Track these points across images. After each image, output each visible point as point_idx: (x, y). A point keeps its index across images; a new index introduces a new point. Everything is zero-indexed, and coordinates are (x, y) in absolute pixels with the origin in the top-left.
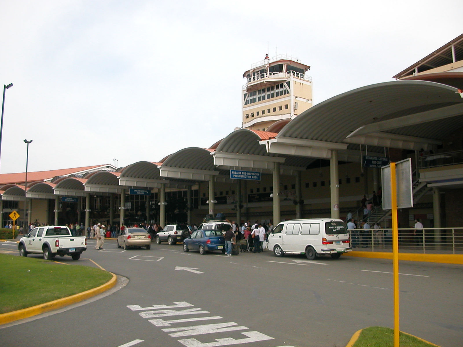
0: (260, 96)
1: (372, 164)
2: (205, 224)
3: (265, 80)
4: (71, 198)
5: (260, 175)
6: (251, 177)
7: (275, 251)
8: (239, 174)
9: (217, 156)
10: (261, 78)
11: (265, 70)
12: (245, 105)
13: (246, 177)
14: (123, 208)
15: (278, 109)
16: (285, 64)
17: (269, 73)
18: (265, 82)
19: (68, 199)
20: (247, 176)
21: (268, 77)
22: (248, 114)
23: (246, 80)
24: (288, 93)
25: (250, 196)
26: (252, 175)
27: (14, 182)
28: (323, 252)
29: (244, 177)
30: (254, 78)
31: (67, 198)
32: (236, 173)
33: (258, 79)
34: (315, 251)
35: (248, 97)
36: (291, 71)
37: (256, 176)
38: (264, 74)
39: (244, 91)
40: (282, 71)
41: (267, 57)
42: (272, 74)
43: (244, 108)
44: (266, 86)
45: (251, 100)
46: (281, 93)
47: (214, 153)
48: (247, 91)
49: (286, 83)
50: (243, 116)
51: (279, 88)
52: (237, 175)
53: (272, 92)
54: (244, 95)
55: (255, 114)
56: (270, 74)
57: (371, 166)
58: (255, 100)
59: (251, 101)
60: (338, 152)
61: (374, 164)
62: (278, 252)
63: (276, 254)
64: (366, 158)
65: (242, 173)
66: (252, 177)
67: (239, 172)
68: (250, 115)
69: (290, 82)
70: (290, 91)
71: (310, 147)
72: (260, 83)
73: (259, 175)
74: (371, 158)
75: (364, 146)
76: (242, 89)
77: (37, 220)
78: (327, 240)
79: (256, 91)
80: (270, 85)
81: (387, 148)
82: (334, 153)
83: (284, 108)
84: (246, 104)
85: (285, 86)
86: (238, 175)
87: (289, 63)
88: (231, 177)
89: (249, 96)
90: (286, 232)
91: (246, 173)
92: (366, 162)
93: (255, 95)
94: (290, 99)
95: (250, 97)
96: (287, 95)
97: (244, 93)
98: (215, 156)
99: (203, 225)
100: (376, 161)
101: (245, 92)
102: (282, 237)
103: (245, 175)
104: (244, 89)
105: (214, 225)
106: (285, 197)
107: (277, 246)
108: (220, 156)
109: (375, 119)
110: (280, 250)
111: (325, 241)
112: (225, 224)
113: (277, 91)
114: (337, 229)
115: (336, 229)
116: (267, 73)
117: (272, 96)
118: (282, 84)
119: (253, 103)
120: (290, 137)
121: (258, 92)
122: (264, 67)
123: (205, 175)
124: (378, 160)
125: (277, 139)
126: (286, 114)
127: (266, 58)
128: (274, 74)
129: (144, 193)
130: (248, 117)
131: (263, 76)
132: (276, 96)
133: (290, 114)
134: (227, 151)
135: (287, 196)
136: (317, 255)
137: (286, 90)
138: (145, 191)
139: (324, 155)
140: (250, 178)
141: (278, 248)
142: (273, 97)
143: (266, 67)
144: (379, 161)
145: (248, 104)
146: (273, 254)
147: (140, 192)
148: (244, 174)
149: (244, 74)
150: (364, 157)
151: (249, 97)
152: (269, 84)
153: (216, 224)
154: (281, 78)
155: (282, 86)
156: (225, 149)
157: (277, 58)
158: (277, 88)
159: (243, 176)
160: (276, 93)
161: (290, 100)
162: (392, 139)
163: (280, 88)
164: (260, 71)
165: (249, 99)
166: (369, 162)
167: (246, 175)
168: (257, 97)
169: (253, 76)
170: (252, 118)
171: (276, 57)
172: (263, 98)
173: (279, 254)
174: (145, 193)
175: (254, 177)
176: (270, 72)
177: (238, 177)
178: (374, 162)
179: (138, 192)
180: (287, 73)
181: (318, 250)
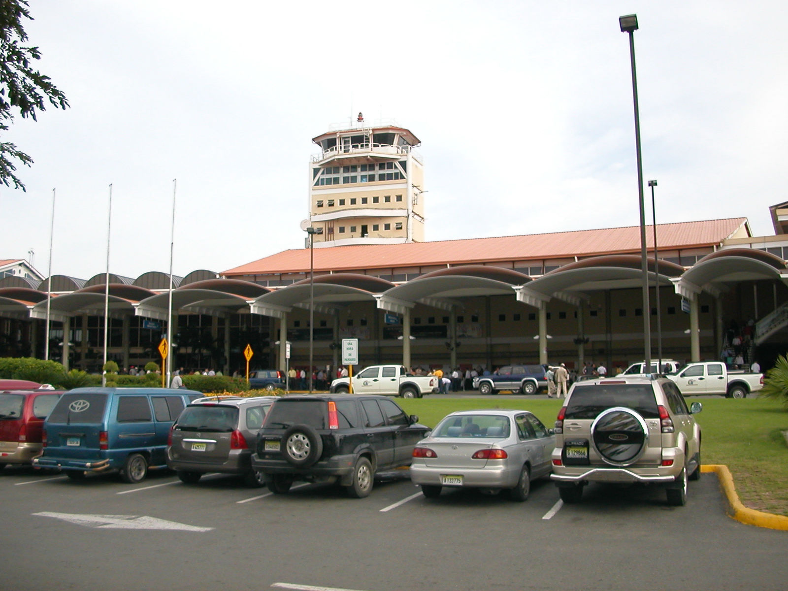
0: (346, 175)
3: (370, 153)
11: (365, 138)
12: (315, 185)
15: (382, 200)
16: (397, 134)
18: (369, 157)
21: (373, 150)
22: (322, 201)
24: (403, 177)
40: (392, 144)
41: (360, 119)
43: (313, 190)
44: (359, 161)
45: (328, 179)
46: (390, 177)
48: (321, 166)
49: (399, 162)
50: (311, 202)
51: (385, 169)
53: (371, 173)
54: (313, 170)
55: (337, 203)
56: (376, 146)
58: (336, 181)
59: (329, 181)
68: (326, 203)
69: (407, 162)
70: (407, 176)
79: (339, 168)
80: (370, 161)
83: (393, 199)
84: (319, 185)
85: (396, 167)
87: (405, 133)
89: (325, 173)
93: (337, 172)
94: (407, 188)
96: (400, 181)
97: (314, 167)
101: (317, 166)
104: (312, 161)
113: (382, 172)
117: (372, 178)
118: (392, 163)
119: (332, 185)
121: (342, 169)
126: (399, 209)
128: (382, 146)
130: (320, 205)
132: (380, 180)
133: (405, 209)
137: (398, 173)
142: (374, 180)
143: (368, 133)
149: (316, 137)
151: (325, 175)
154: (392, 155)
155: (390, 166)
157: (381, 123)
158: (382, 167)
160: (380, 175)
161: (407, 191)
163: (387, 169)
164: (352, 137)
165: (323, 177)
168: (341, 175)
169: (340, 143)
170: (331, 207)
172: (354, 179)
176: (374, 142)
180: (400, 148)
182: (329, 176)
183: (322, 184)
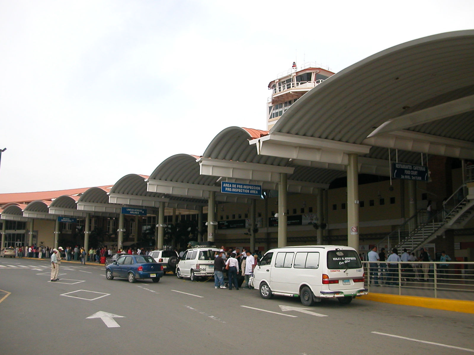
0: (286, 108)
1: (405, 175)
2: (190, 250)
3: (292, 90)
4: (68, 218)
5: (261, 189)
6: (248, 191)
7: (261, 291)
8: (233, 187)
9: (203, 164)
10: (288, 88)
11: (292, 79)
12: (270, 119)
13: (242, 192)
14: (121, 230)
16: (314, 73)
17: (295, 82)
18: (291, 93)
19: (65, 220)
20: (243, 190)
21: (295, 87)
23: (272, 91)
25: (271, 219)
26: (251, 188)
27: (22, 201)
28: (322, 296)
29: (240, 190)
30: (280, 88)
31: (64, 218)
32: (229, 185)
33: (284, 90)
34: (312, 292)
35: (274, 110)
36: (320, 80)
37: (256, 190)
38: (290, 84)
39: (269, 103)
40: (311, 81)
41: (294, 65)
42: (299, 83)
43: (269, 122)
44: (293, 97)
45: (277, 113)
47: (200, 160)
48: (272, 104)
52: (230, 189)
54: (269, 108)
56: (298, 84)
57: (403, 177)
58: (281, 113)
59: (277, 115)
60: (358, 156)
61: (408, 175)
62: (265, 291)
63: (263, 294)
64: (397, 166)
65: (236, 186)
66: (251, 192)
67: (233, 185)
71: (319, 149)
72: (286, 94)
73: (259, 188)
74: (403, 167)
75: (393, 151)
76: (267, 102)
77: (42, 243)
78: (329, 278)
79: (282, 104)
80: (297, 96)
81: (424, 154)
82: (352, 158)
84: (272, 118)
86: (232, 189)
87: (318, 71)
88: (222, 191)
90: (276, 264)
91: (243, 186)
92: (396, 171)
93: (281, 107)
95: (276, 109)
97: (269, 106)
98: (202, 164)
99: (188, 251)
100: (410, 170)
101: (271, 105)
102: (270, 271)
103: (241, 189)
104: (269, 102)
105: (199, 252)
106: (310, 221)
107: (263, 283)
108: (207, 164)
109: (407, 109)
110: (268, 289)
111: (326, 280)
112: (212, 250)
114: (346, 262)
115: (344, 261)
116: (294, 82)
119: (279, 117)
120: (288, 133)
121: (284, 104)
122: (290, 76)
123: (203, 191)
124: (413, 170)
125: (270, 135)
127: (293, 67)
128: (301, 84)
129: (138, 213)
131: (290, 86)
134: (217, 158)
135: (312, 220)
136: (314, 299)
138: (140, 211)
139: (339, 160)
140: (247, 193)
141: (266, 286)
143: (293, 76)
144: (415, 170)
145: (273, 118)
146: (259, 294)
147: (134, 211)
148: (239, 187)
149: (269, 85)
150: (394, 165)
152: (296, 94)
153: (201, 251)
154: (309, 88)
156: (214, 155)
157: (305, 67)
159: (238, 189)
162: (431, 143)
164: (286, 80)
165: (274, 112)
166: (401, 172)
167: (243, 188)
168: (283, 109)
169: (279, 86)
171: (304, 65)
173: (266, 294)
174: (140, 212)
175: (254, 192)
176: (297, 81)
177: (232, 192)
178: (407, 172)
179: (132, 211)
180: (316, 82)
181: (317, 293)
182: (277, 111)
183: (274, 117)
